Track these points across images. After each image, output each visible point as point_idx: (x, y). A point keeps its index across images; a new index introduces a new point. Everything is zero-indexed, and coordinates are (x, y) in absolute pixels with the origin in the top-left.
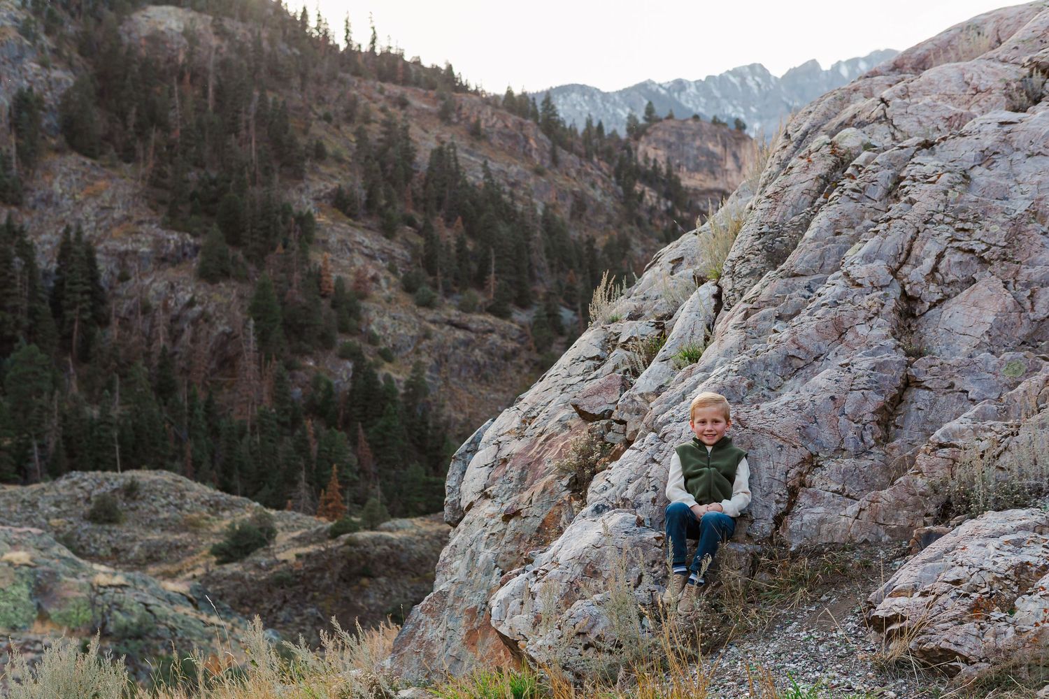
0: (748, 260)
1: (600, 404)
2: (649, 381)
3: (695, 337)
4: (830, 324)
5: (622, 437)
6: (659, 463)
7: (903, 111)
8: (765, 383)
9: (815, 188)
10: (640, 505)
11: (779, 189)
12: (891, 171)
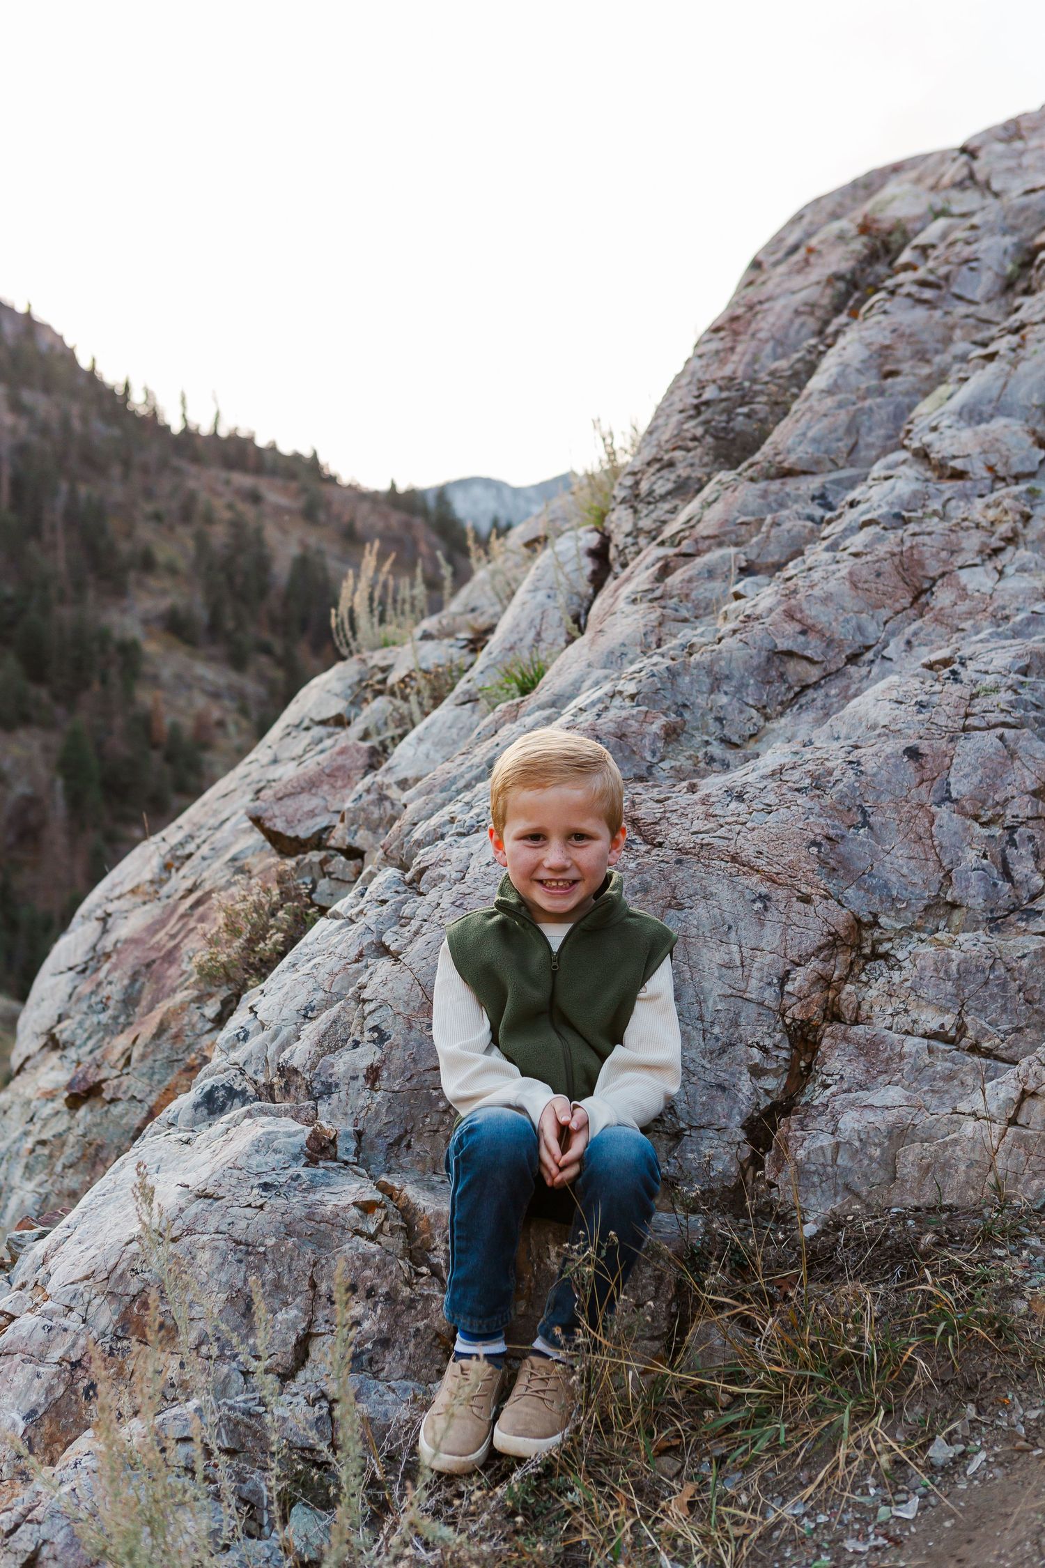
0: (671, 464)
1: (312, 814)
2: (423, 748)
3: (543, 645)
4: (887, 567)
6: (395, 957)
7: (1012, 163)
8: (713, 727)
9: (825, 301)
10: (329, 1089)
11: (740, 311)
12: (1008, 241)
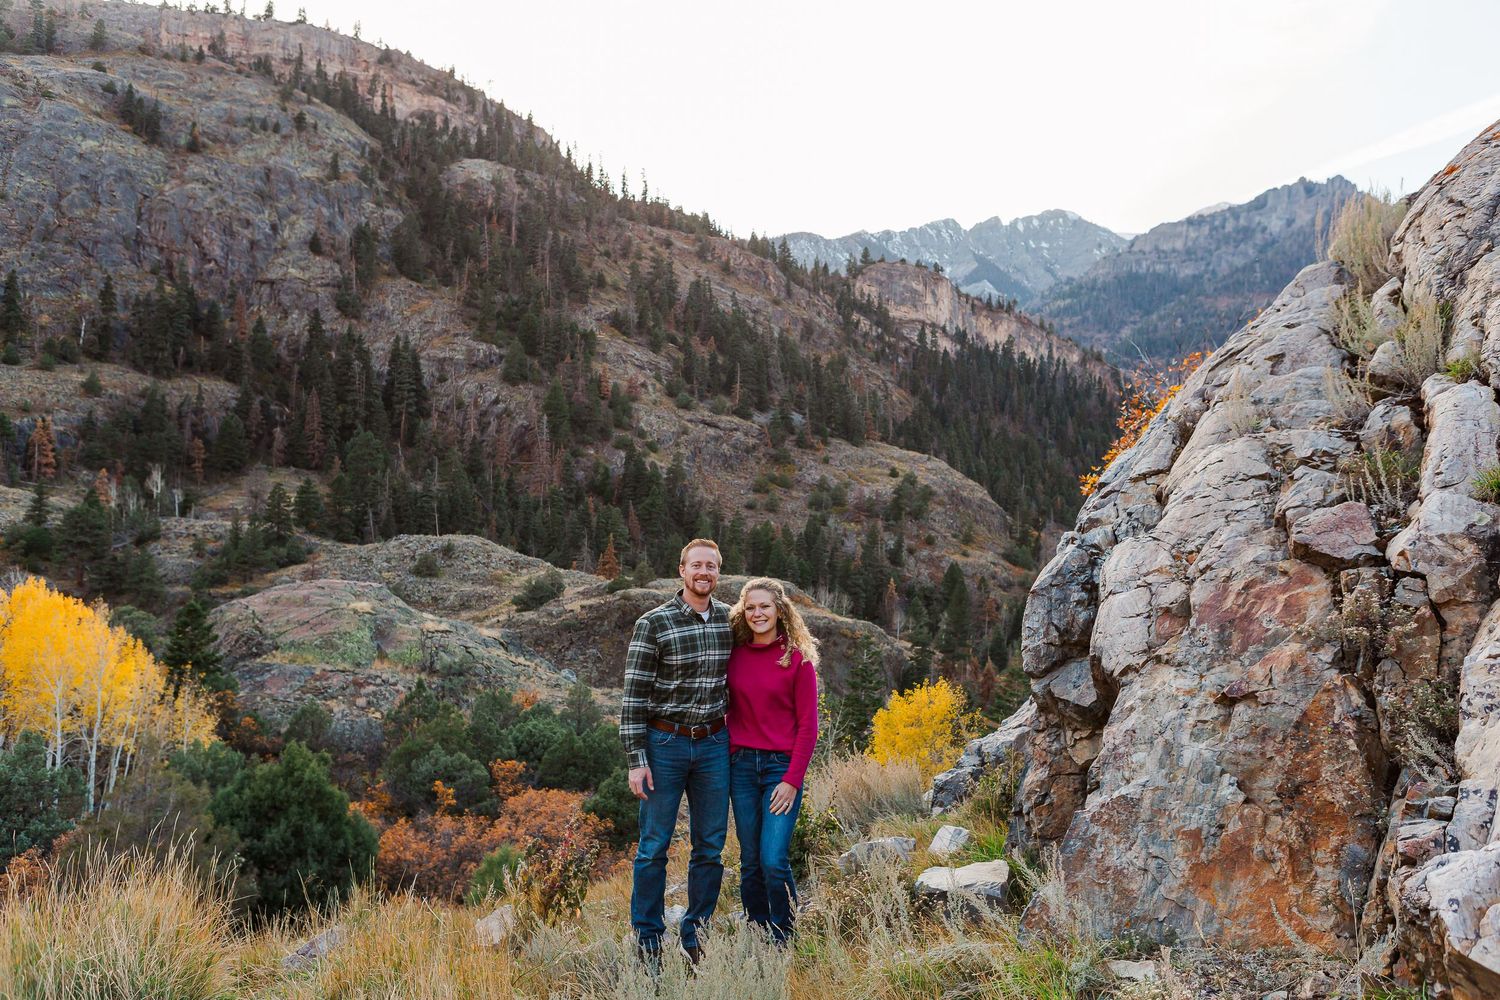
2: (1447, 517)
3: (1482, 455)
5: (1423, 598)
